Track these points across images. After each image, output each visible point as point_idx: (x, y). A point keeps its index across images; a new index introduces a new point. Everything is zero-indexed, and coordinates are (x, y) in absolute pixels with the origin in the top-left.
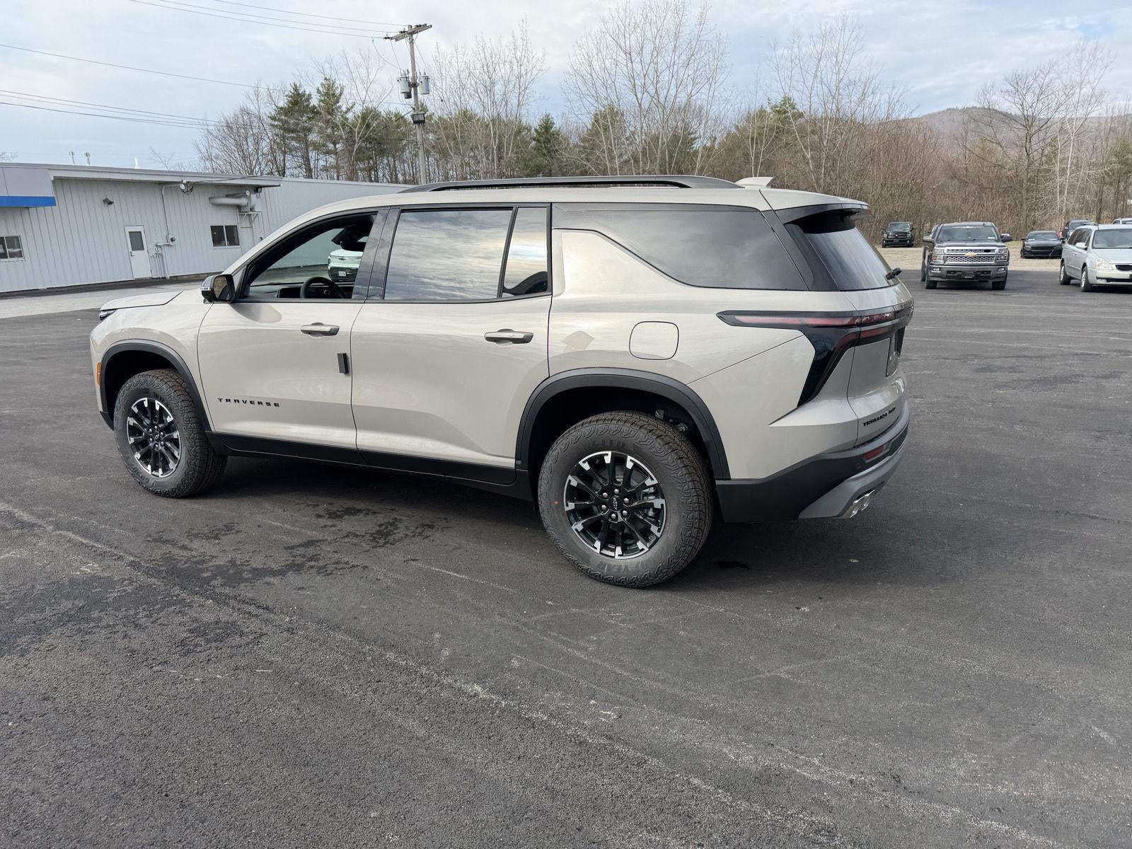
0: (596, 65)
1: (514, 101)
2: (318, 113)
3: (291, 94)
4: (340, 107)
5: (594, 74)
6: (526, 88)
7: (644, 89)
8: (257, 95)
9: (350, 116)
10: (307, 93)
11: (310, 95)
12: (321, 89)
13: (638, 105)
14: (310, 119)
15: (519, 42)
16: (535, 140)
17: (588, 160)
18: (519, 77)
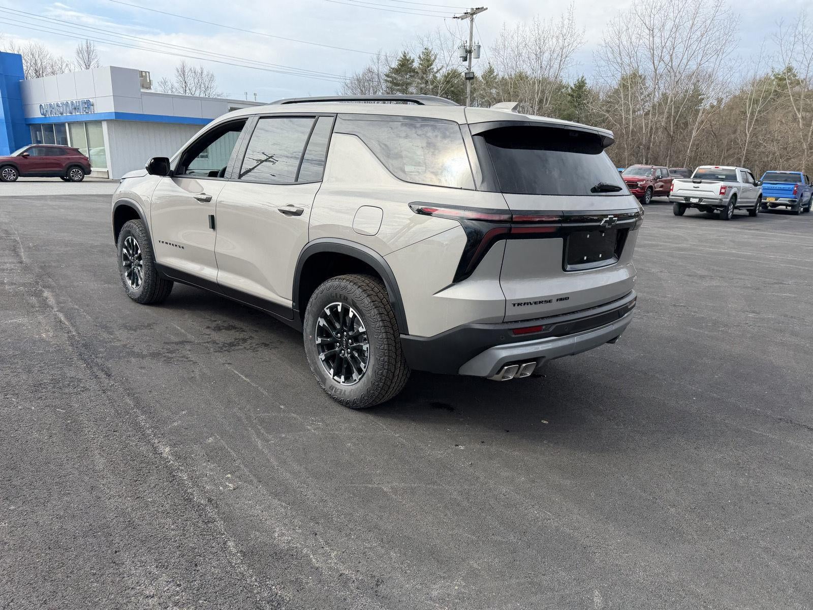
0: (624, 39)
1: (556, 66)
2: (417, 72)
3: (401, 59)
4: (433, 69)
5: (621, 46)
6: (566, 57)
7: (661, 59)
8: (378, 59)
9: (438, 75)
10: (412, 58)
11: (413, 60)
12: (421, 56)
13: (654, 70)
14: (411, 76)
15: (566, 22)
16: (569, 95)
17: (608, 111)
18: (562, 49)
